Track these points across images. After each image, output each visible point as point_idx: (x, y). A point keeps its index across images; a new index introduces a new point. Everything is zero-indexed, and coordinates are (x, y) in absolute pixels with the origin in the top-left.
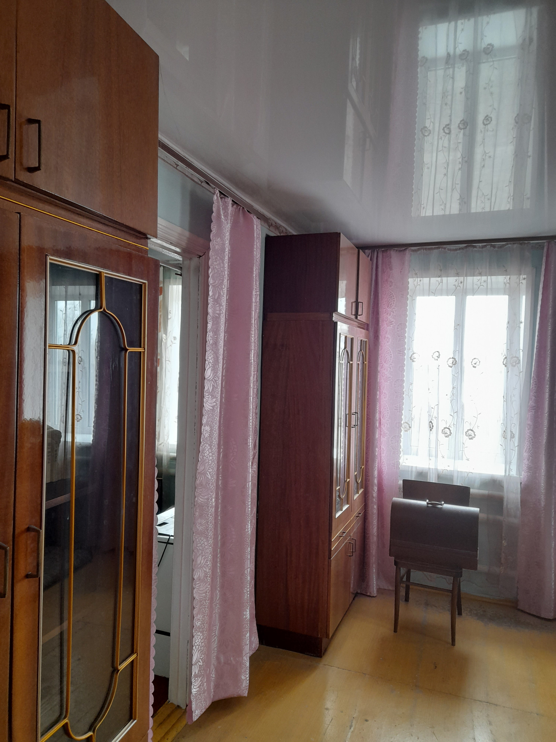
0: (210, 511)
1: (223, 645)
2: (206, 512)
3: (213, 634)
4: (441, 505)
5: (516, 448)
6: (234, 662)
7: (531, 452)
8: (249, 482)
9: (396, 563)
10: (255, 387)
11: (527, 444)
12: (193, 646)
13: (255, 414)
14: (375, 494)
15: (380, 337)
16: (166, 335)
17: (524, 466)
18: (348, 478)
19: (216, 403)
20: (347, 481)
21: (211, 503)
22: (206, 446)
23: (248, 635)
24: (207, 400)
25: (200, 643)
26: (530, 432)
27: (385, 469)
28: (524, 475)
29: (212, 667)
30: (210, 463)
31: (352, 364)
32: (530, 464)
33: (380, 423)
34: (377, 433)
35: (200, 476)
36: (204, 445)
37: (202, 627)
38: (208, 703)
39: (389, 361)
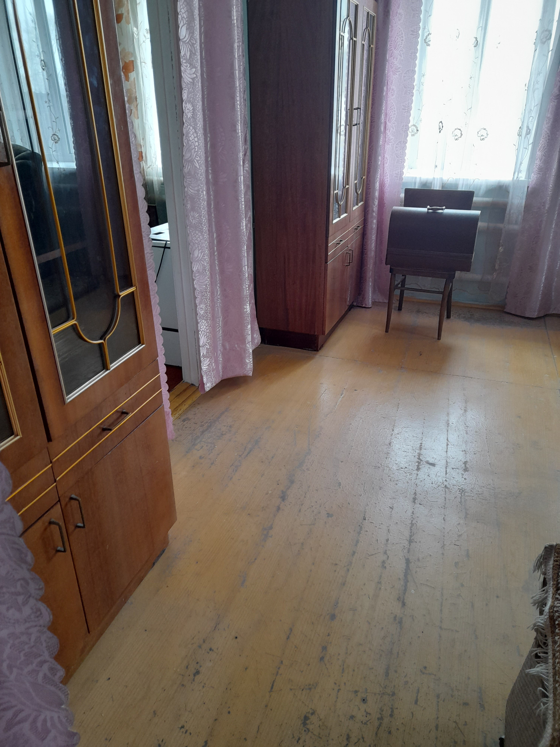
0: (202, 204)
1: (227, 335)
2: (198, 205)
3: (217, 325)
4: (442, 209)
5: (530, 146)
6: (238, 349)
7: (545, 150)
8: (241, 176)
9: (391, 271)
10: (241, 64)
11: (543, 141)
12: (199, 331)
13: (243, 99)
14: (375, 209)
15: (391, 12)
16: (137, 28)
17: (535, 167)
18: (347, 185)
19: (196, 75)
20: (346, 187)
21: (202, 196)
22: (190, 129)
23: (249, 326)
24: (185, 69)
25: (206, 330)
26: (548, 127)
27: (388, 181)
28: (534, 177)
29: (219, 352)
30: (197, 150)
31: (356, 41)
32: (541, 165)
33: (385, 128)
34: (381, 138)
35: (187, 164)
36: (187, 127)
37: (205, 315)
38: (218, 381)
39: (400, 46)
